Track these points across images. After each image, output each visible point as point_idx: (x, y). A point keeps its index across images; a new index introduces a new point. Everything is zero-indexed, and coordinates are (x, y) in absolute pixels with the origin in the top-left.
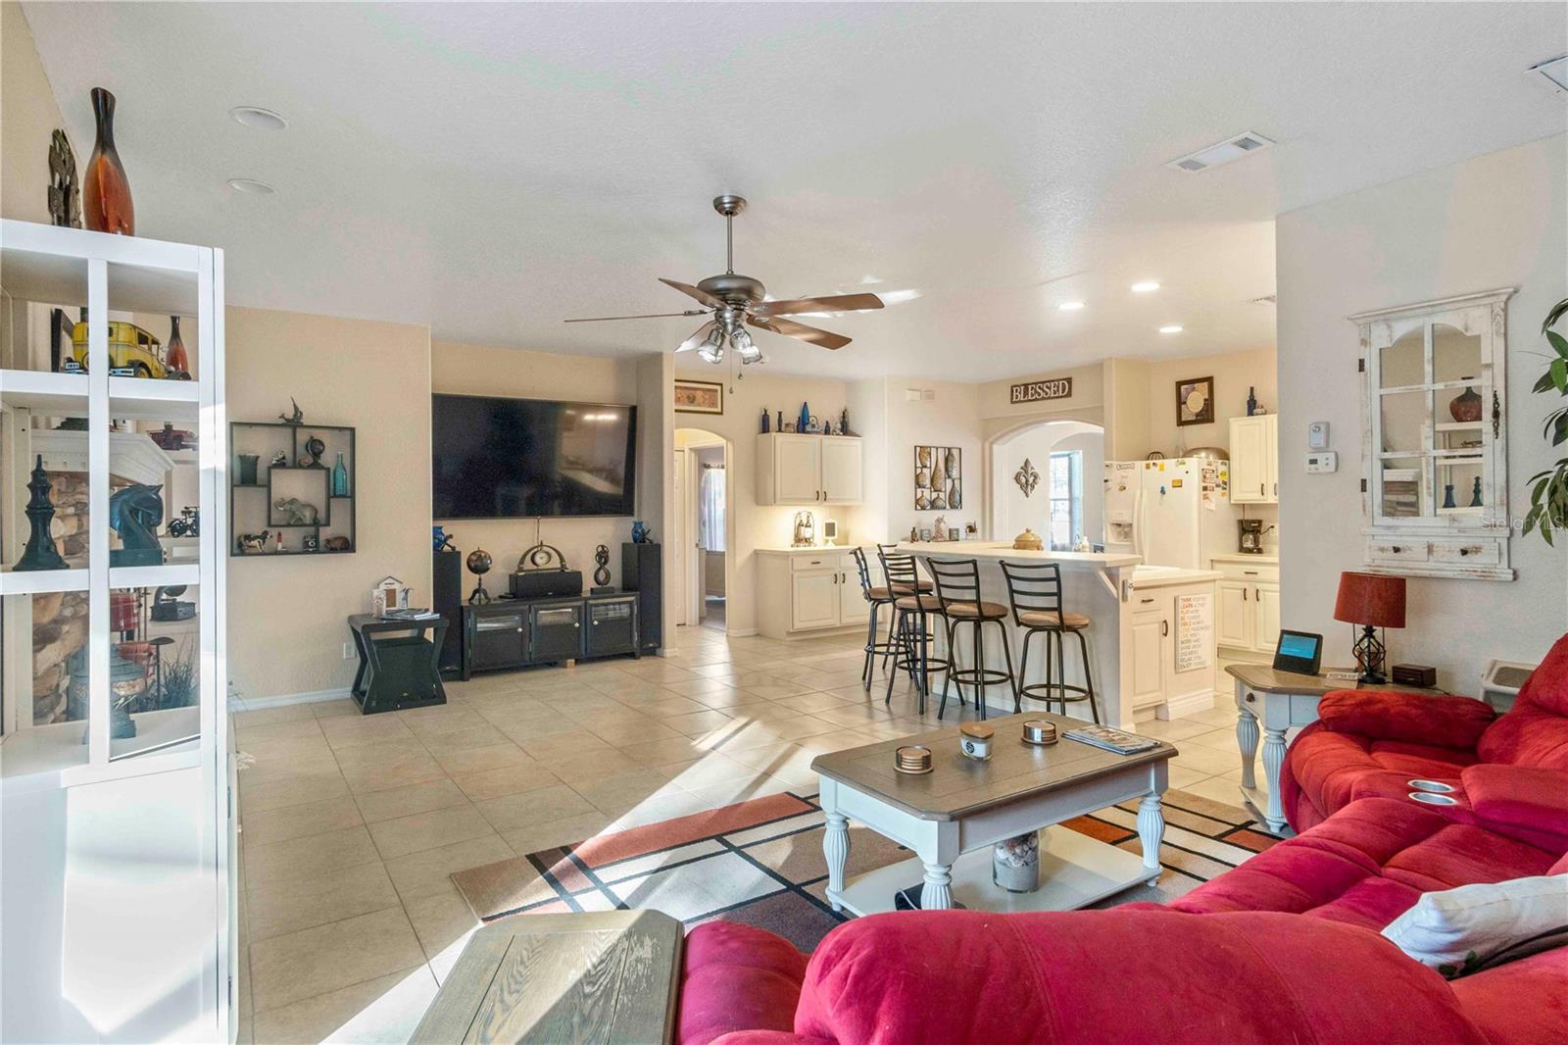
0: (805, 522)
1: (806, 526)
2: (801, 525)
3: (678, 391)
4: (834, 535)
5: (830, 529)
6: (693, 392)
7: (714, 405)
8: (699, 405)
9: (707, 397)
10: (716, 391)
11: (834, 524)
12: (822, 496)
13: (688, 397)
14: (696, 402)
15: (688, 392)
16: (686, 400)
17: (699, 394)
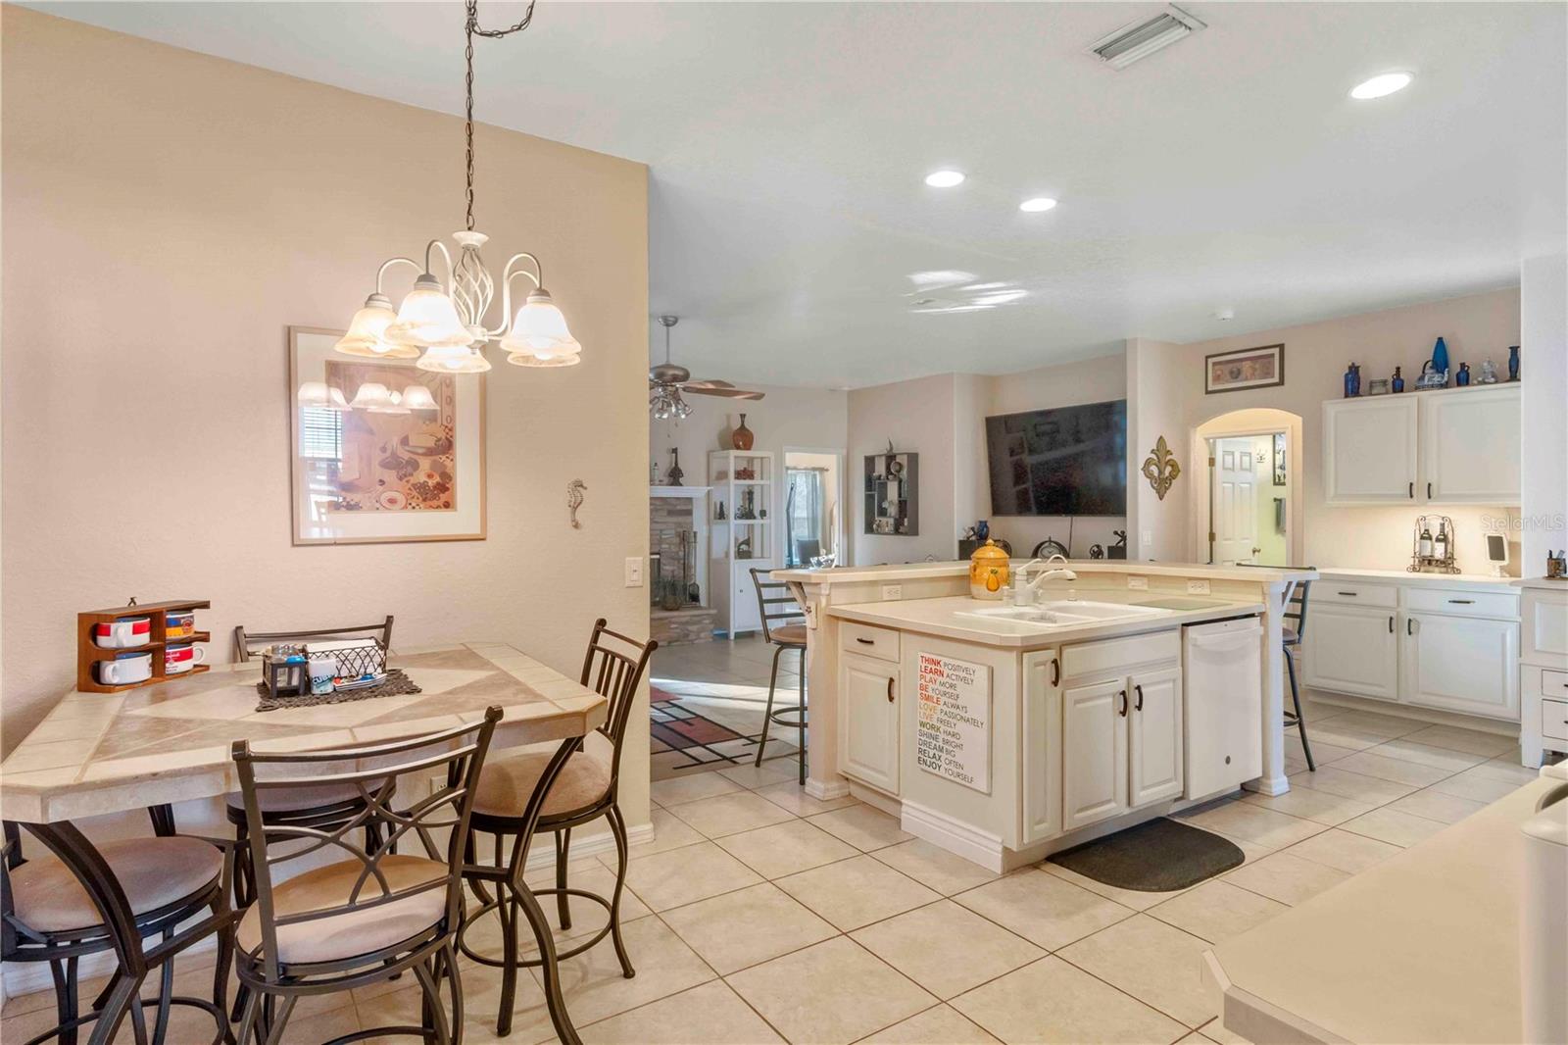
0: (1435, 532)
1: (1438, 540)
2: (1426, 536)
3: (1217, 367)
4: (1503, 559)
5: (1496, 549)
6: (1235, 364)
7: (1269, 374)
8: (1246, 379)
9: (1257, 366)
10: (1273, 355)
11: (1500, 539)
12: (1420, 491)
13: (1231, 373)
14: (1243, 376)
15: (1230, 366)
16: (1228, 377)
17: (1246, 365)
